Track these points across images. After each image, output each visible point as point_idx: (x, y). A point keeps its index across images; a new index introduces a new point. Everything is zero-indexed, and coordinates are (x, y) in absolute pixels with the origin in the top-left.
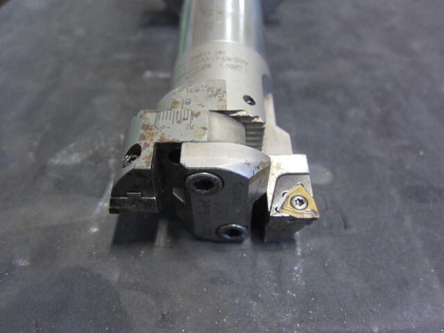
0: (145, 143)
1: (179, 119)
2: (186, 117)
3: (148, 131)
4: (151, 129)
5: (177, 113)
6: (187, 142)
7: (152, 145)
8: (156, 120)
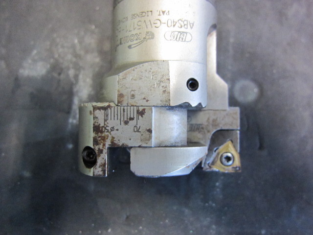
0: (99, 149)
1: (126, 119)
2: (132, 117)
3: (100, 134)
4: (102, 132)
5: (124, 109)
6: (135, 147)
7: (105, 151)
8: (105, 120)
